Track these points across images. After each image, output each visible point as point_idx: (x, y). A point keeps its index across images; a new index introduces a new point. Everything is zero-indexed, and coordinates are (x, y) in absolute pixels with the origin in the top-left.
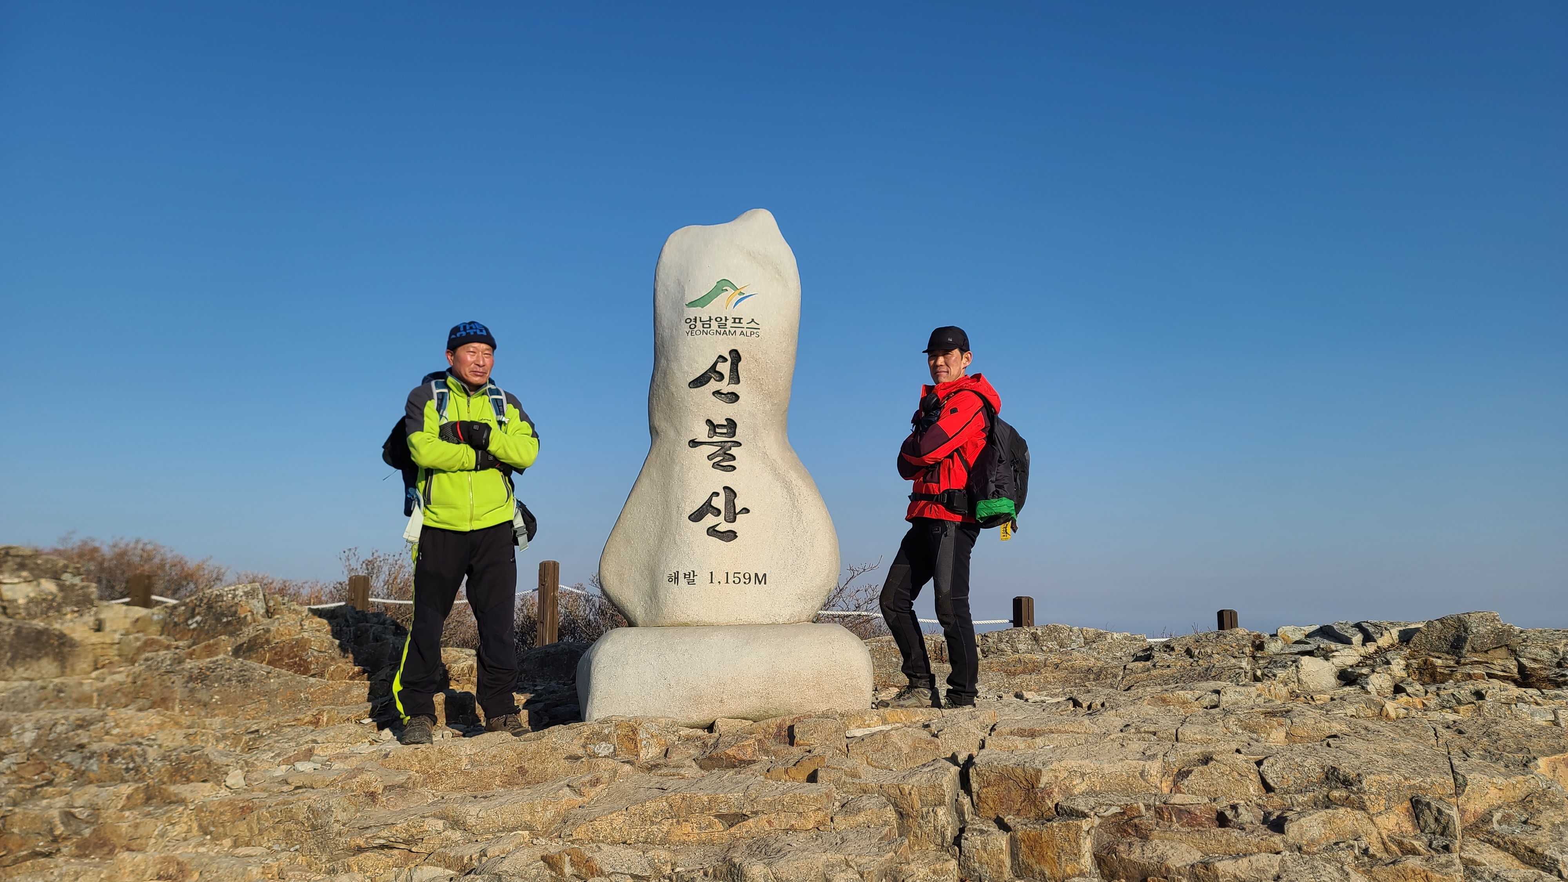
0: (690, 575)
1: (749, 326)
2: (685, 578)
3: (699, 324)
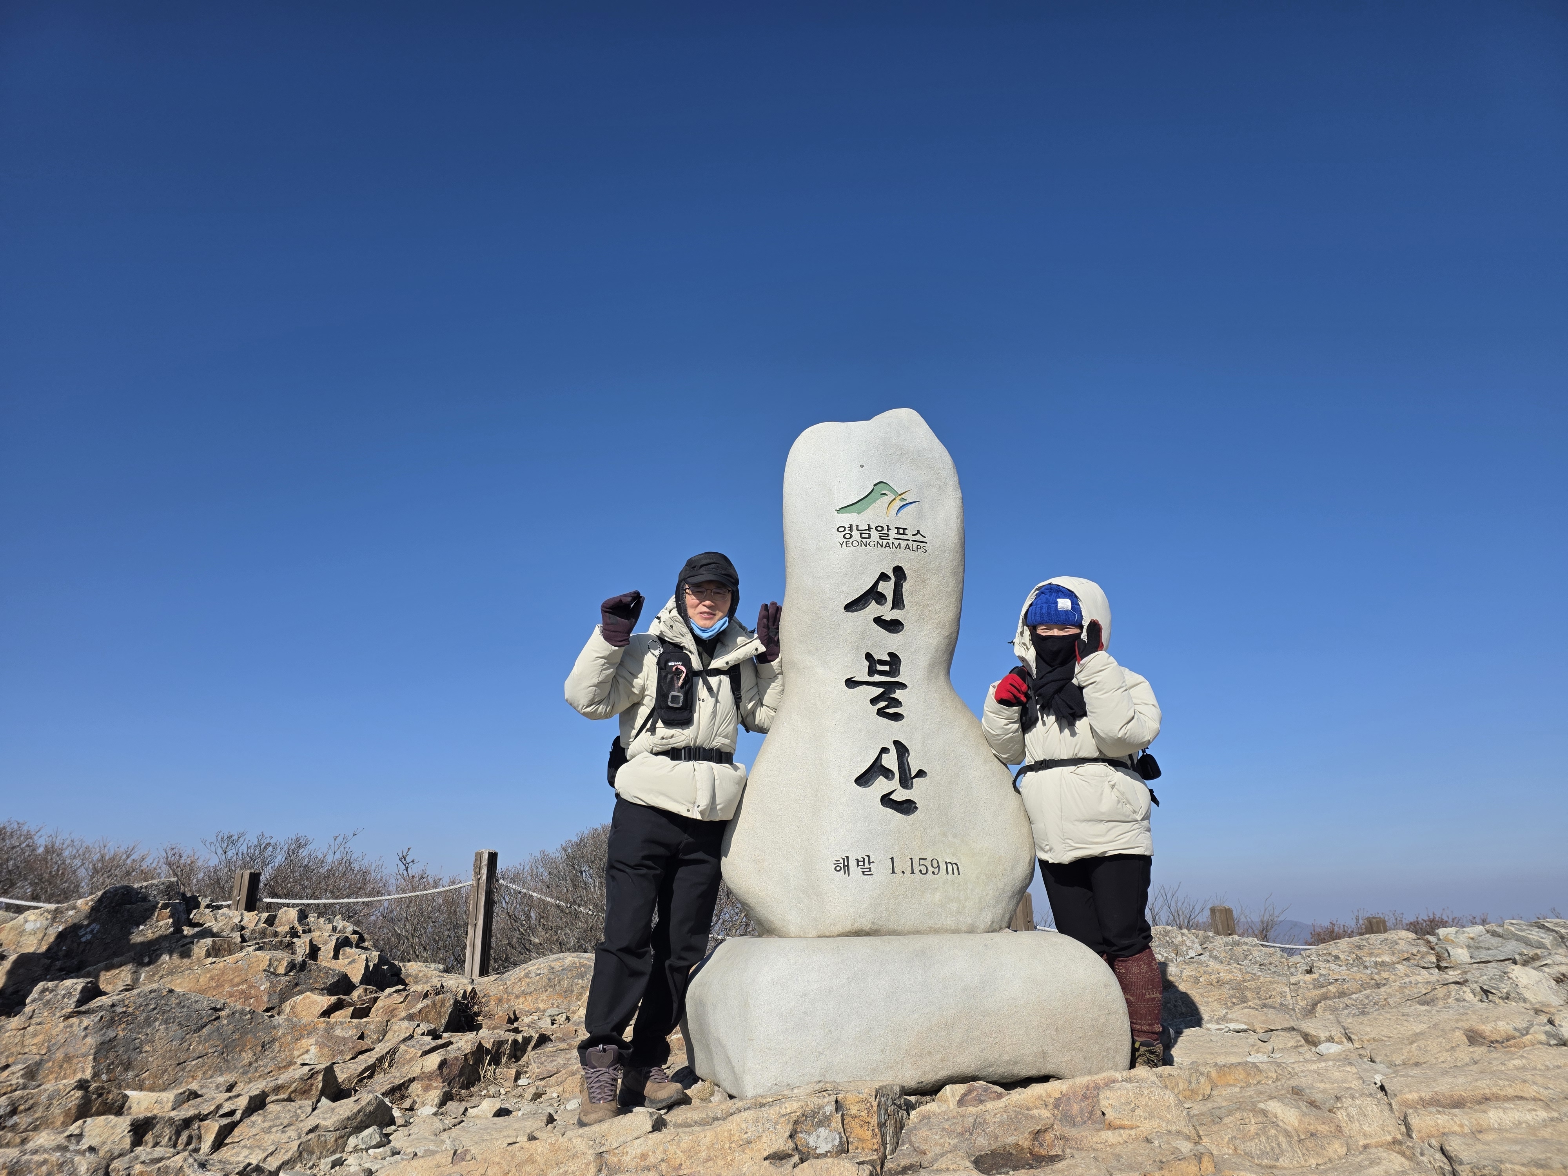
0: (864, 861)
1: (916, 538)
2: (858, 865)
3: (856, 534)
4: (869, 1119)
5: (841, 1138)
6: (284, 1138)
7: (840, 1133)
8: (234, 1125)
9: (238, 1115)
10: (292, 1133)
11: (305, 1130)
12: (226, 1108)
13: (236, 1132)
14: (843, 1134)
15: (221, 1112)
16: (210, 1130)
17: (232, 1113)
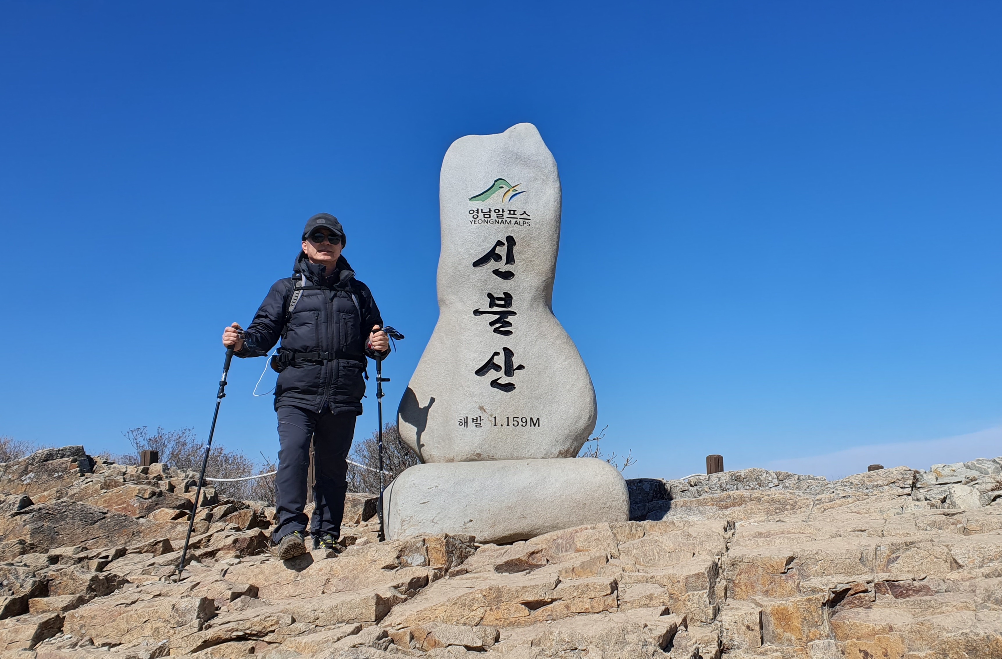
0: (477, 419)
1: (522, 217)
2: (473, 422)
3: (481, 215)
4: (441, 549)
5: (425, 558)
6: (135, 568)
7: (424, 556)
8: (107, 563)
9: (110, 559)
10: (139, 566)
11: (147, 565)
12: (103, 555)
13: (109, 566)
14: (426, 556)
15: (100, 556)
16: (94, 564)
17: (107, 557)
